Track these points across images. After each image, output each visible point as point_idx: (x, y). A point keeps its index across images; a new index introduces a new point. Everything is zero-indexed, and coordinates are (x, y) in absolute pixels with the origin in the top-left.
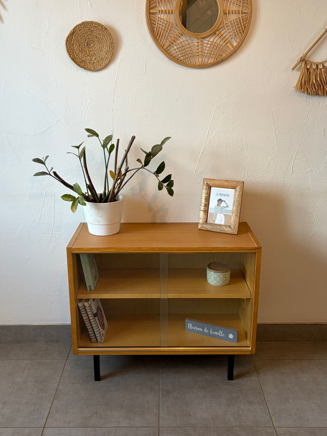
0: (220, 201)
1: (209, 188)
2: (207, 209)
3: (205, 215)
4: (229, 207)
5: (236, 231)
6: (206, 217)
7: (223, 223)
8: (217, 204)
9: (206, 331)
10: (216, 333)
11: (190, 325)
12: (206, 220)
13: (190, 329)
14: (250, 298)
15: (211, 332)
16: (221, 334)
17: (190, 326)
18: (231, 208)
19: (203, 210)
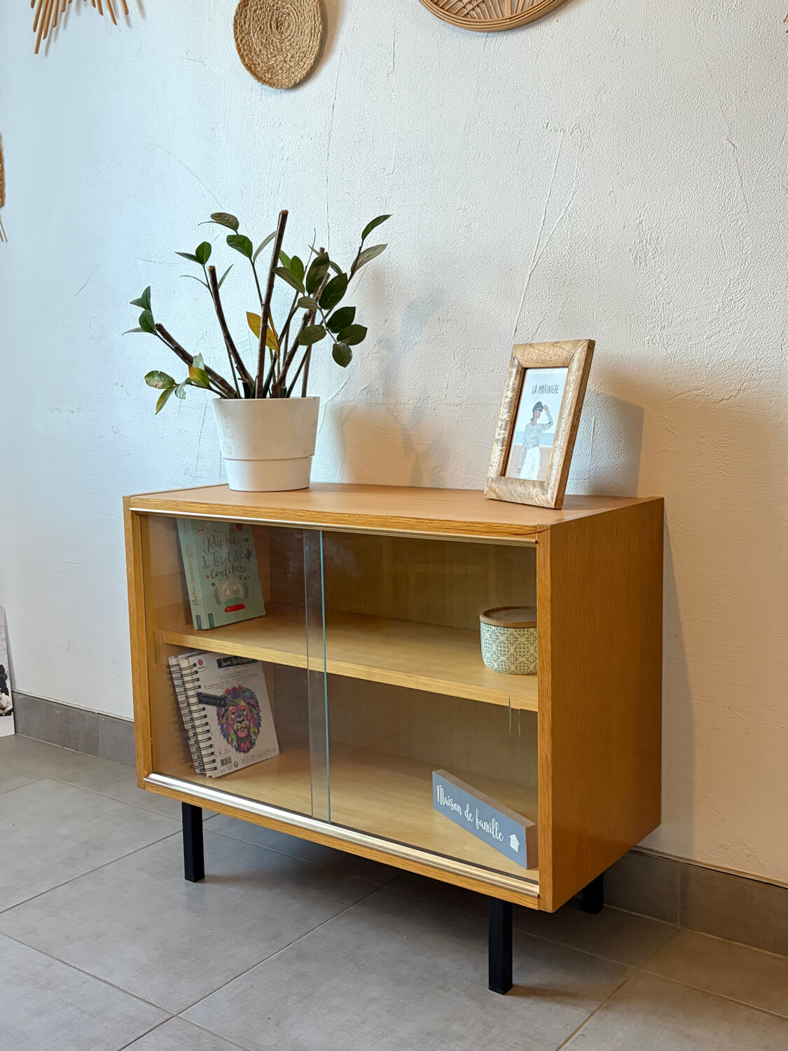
0: (539, 407)
1: (523, 371)
3: (503, 454)
4: (552, 424)
5: (552, 498)
8: (532, 420)
9: (468, 814)
10: (486, 827)
11: (441, 790)
12: (503, 469)
13: (441, 804)
15: (477, 820)
16: (496, 830)
17: (440, 793)
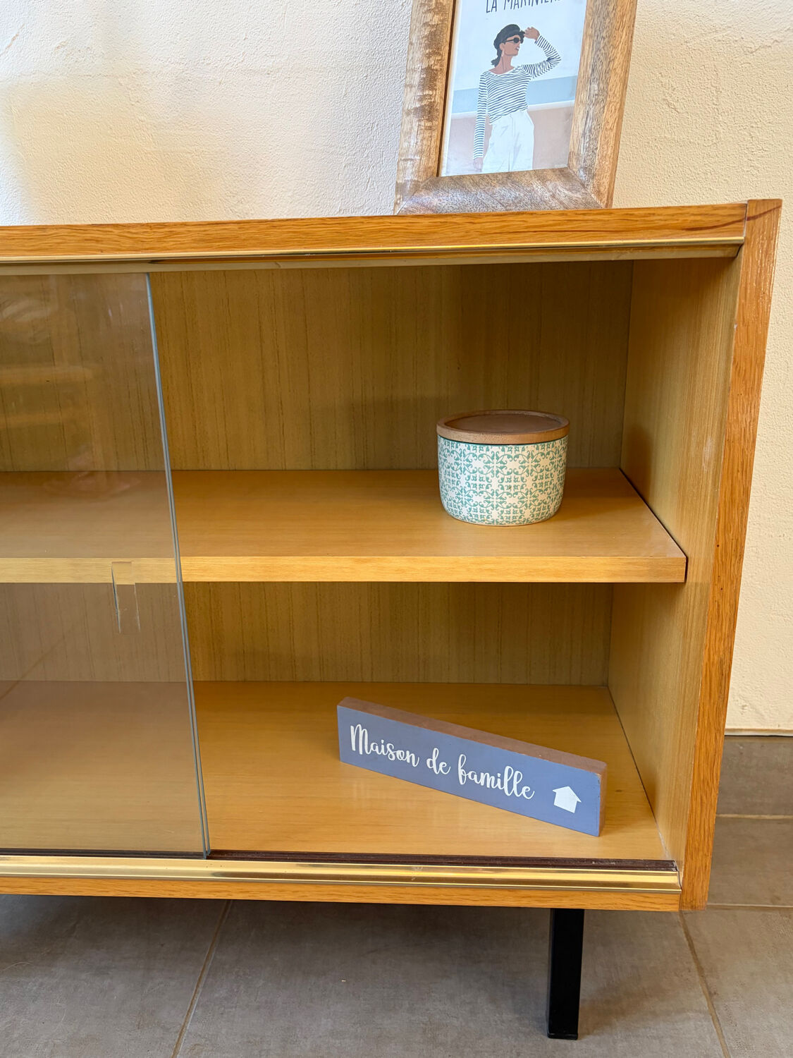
0: (510, 36)
2: (439, 100)
3: (427, 134)
4: (559, 59)
5: (599, 193)
6: (434, 144)
7: (524, 163)
8: (495, 62)
9: (435, 764)
10: (486, 780)
11: (361, 733)
12: (433, 164)
13: (361, 753)
14: (682, 580)
15: (461, 772)
16: (515, 783)
17: (359, 737)
18: (570, 64)
19: (418, 105)
